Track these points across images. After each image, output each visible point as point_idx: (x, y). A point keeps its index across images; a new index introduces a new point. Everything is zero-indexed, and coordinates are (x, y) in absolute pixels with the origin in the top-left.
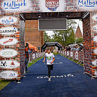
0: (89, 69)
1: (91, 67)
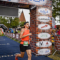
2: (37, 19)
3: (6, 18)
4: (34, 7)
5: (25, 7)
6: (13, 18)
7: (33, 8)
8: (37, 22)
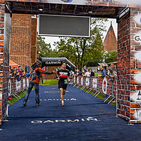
0: (125, 108)
1: (128, 104)
2: (132, 39)
3: (73, 44)
4: (126, 11)
5: (104, 13)
6: (89, 44)
7: (124, 13)
8: (131, 47)
